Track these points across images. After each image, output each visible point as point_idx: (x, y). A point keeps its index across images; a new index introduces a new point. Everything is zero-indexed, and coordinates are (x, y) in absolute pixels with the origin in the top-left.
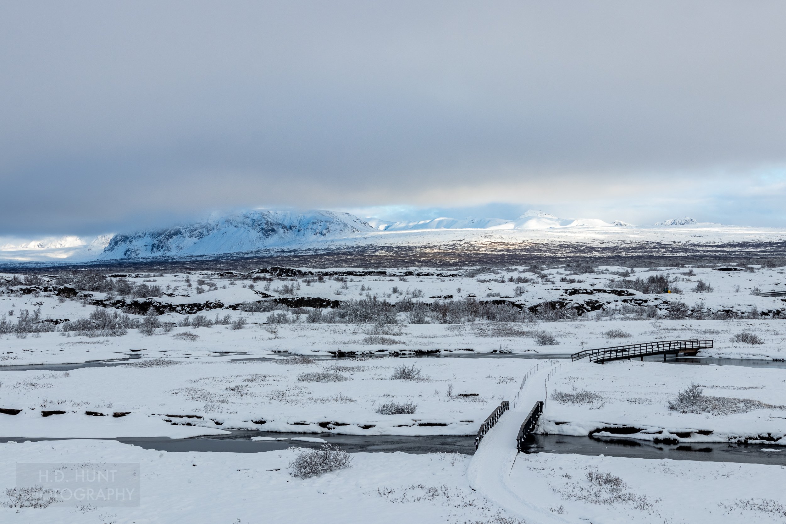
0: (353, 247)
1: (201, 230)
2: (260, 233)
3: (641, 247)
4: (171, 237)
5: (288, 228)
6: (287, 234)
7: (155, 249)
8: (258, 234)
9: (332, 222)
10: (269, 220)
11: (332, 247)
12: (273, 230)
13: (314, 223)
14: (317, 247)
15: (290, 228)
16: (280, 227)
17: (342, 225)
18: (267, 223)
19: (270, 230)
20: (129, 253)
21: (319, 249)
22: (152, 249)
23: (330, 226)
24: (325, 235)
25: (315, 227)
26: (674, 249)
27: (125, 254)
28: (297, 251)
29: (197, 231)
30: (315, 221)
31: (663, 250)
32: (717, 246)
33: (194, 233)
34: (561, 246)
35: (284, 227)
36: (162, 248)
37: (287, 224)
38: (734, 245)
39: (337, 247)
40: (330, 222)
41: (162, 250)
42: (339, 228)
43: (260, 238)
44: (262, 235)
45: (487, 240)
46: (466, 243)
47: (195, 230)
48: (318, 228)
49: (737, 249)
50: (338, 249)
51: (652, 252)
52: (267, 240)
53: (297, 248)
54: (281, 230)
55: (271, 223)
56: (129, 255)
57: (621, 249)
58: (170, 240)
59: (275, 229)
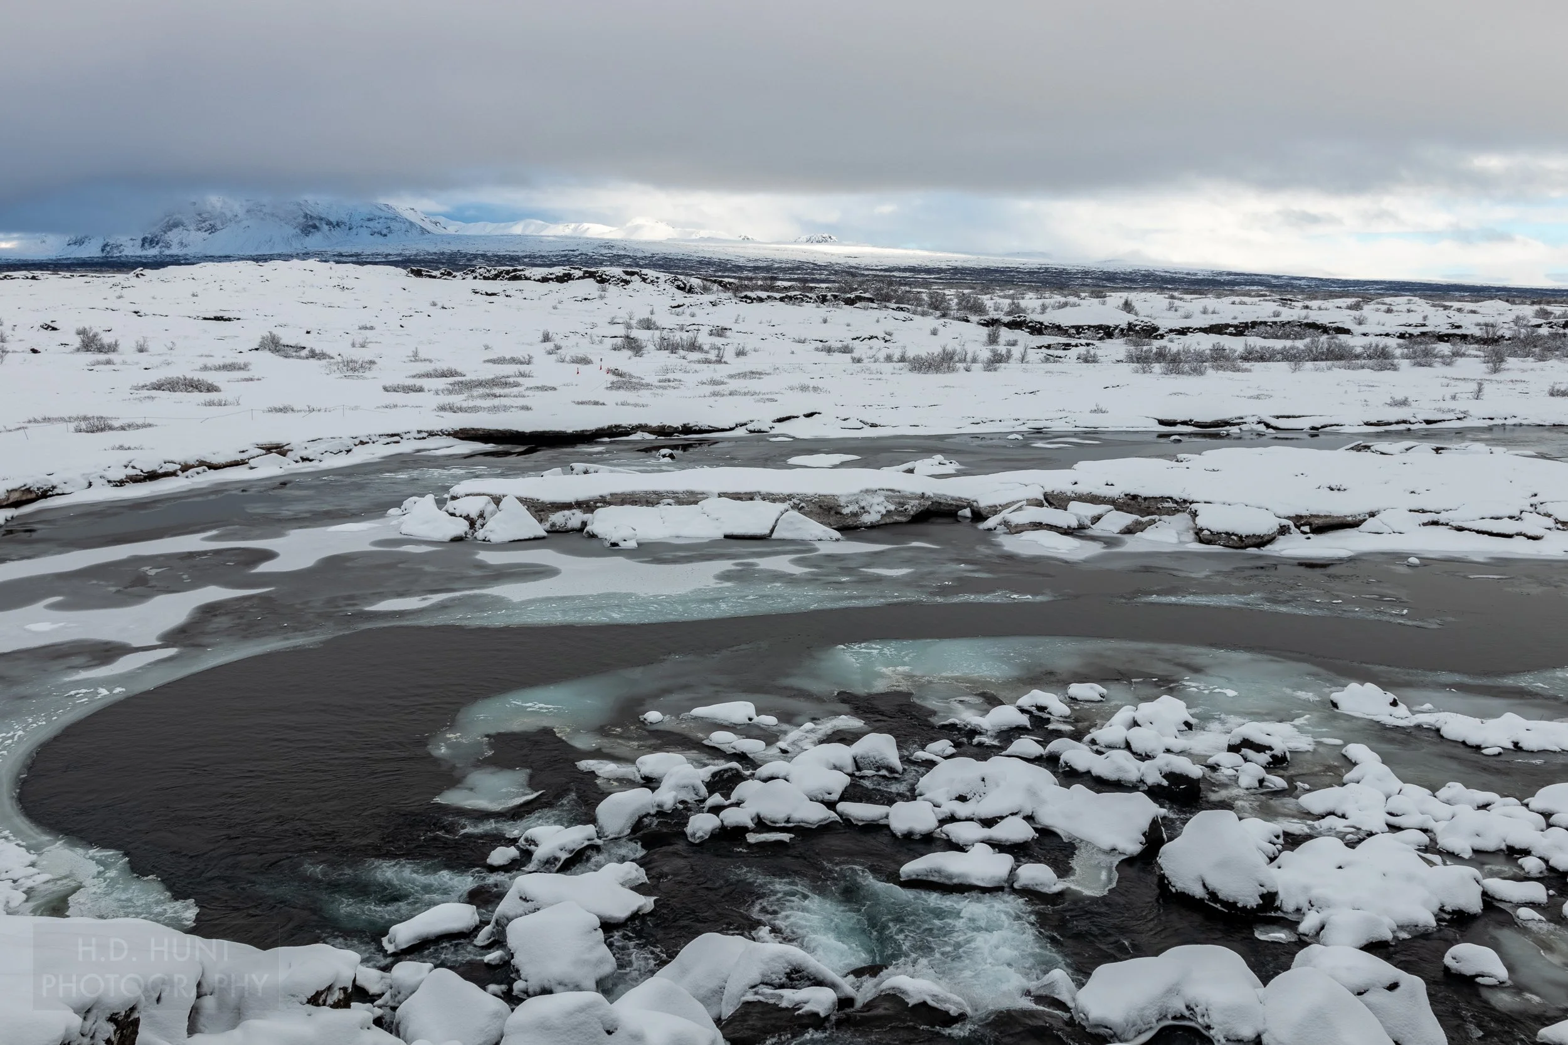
0: (435, 253)
1: (212, 222)
2: (297, 230)
3: (798, 268)
4: (171, 230)
5: (335, 223)
6: (334, 233)
7: (146, 245)
8: (294, 231)
9: (394, 219)
10: (308, 212)
11: (407, 252)
12: (315, 227)
13: (369, 220)
14: (387, 252)
15: (338, 224)
16: (323, 223)
17: (407, 224)
18: (306, 216)
19: (310, 226)
20: (108, 249)
21: (390, 255)
22: (143, 245)
23: (393, 224)
24: (385, 235)
25: (371, 224)
26: (836, 271)
27: (103, 250)
28: (360, 255)
29: (207, 223)
30: (371, 217)
31: (826, 273)
32: (881, 270)
33: (203, 225)
34: (700, 262)
35: (329, 223)
36: (157, 244)
37: (333, 219)
38: (899, 270)
39: (414, 252)
40: (392, 219)
41: (157, 247)
42: (404, 227)
43: (296, 236)
44: (299, 232)
45: (607, 251)
46: (582, 254)
47: (204, 222)
48: (376, 225)
49: (908, 274)
50: (416, 255)
51: (813, 274)
52: (307, 239)
53: (359, 252)
54: (326, 228)
55: (311, 217)
56: (108, 252)
57: (776, 269)
58: (169, 233)
59: (318, 224)
